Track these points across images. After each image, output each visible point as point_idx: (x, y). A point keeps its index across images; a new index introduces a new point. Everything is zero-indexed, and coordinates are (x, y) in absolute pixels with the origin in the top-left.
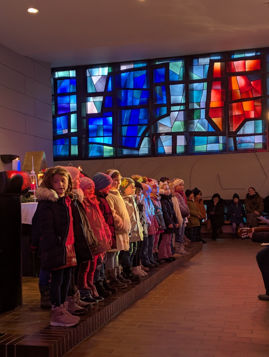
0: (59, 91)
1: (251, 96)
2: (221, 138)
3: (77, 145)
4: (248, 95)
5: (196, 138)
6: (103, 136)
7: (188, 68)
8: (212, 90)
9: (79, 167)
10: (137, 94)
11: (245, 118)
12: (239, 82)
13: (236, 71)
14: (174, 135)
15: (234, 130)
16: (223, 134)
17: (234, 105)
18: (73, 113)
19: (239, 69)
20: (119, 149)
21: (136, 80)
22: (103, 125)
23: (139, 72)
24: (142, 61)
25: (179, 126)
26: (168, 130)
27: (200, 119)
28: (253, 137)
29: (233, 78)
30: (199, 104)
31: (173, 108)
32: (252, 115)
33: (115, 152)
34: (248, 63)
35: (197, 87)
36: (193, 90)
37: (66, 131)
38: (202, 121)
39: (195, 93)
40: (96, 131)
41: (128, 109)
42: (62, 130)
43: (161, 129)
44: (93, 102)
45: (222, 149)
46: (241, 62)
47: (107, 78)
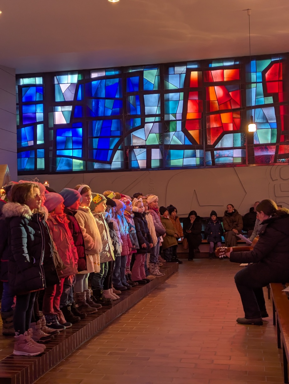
0: (24, 100)
1: (230, 108)
2: (198, 152)
3: (44, 158)
4: (227, 106)
5: (172, 151)
6: (72, 148)
7: (163, 76)
8: (189, 101)
9: (46, 183)
10: (109, 103)
11: (223, 131)
12: (217, 92)
13: (214, 81)
14: (149, 149)
15: (212, 144)
16: (200, 148)
17: (212, 116)
18: (40, 123)
19: (217, 79)
20: (89, 163)
21: (107, 88)
22: (72, 137)
23: (112, 80)
24: (115, 69)
25: (153, 138)
26: (142, 142)
27: (176, 131)
28: (231, 151)
29: (211, 89)
30: (175, 115)
31: (147, 120)
32: (231, 128)
33: (86, 166)
34: (226, 72)
35: (172, 97)
36: (168, 100)
37: (31, 143)
38: (178, 134)
39: (171, 104)
40: (64, 143)
41: (99, 120)
42: (28, 141)
43: (135, 142)
44: (62, 111)
45: (199, 163)
46: (219, 71)
47: (77, 86)
